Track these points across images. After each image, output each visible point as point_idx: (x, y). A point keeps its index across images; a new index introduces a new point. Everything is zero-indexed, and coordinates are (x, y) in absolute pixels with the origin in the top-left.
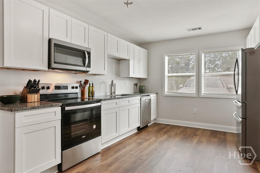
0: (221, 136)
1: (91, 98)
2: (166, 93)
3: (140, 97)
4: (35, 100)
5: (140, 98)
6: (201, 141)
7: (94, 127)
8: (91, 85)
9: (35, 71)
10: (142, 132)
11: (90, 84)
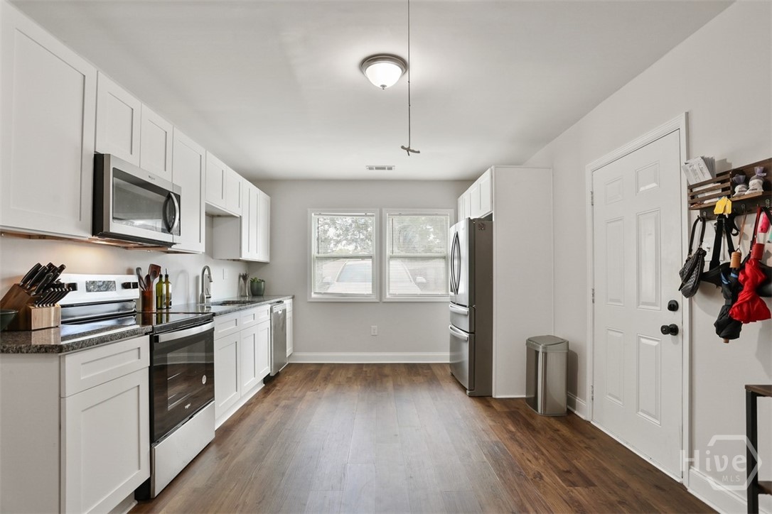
0: (426, 371)
1: (165, 311)
2: (313, 295)
3: (270, 306)
4: (50, 324)
5: (271, 309)
6: (399, 383)
7: (204, 380)
8: (164, 280)
9: (30, 238)
10: (275, 386)
11: (161, 276)
